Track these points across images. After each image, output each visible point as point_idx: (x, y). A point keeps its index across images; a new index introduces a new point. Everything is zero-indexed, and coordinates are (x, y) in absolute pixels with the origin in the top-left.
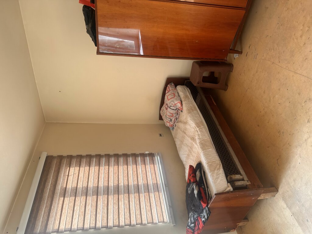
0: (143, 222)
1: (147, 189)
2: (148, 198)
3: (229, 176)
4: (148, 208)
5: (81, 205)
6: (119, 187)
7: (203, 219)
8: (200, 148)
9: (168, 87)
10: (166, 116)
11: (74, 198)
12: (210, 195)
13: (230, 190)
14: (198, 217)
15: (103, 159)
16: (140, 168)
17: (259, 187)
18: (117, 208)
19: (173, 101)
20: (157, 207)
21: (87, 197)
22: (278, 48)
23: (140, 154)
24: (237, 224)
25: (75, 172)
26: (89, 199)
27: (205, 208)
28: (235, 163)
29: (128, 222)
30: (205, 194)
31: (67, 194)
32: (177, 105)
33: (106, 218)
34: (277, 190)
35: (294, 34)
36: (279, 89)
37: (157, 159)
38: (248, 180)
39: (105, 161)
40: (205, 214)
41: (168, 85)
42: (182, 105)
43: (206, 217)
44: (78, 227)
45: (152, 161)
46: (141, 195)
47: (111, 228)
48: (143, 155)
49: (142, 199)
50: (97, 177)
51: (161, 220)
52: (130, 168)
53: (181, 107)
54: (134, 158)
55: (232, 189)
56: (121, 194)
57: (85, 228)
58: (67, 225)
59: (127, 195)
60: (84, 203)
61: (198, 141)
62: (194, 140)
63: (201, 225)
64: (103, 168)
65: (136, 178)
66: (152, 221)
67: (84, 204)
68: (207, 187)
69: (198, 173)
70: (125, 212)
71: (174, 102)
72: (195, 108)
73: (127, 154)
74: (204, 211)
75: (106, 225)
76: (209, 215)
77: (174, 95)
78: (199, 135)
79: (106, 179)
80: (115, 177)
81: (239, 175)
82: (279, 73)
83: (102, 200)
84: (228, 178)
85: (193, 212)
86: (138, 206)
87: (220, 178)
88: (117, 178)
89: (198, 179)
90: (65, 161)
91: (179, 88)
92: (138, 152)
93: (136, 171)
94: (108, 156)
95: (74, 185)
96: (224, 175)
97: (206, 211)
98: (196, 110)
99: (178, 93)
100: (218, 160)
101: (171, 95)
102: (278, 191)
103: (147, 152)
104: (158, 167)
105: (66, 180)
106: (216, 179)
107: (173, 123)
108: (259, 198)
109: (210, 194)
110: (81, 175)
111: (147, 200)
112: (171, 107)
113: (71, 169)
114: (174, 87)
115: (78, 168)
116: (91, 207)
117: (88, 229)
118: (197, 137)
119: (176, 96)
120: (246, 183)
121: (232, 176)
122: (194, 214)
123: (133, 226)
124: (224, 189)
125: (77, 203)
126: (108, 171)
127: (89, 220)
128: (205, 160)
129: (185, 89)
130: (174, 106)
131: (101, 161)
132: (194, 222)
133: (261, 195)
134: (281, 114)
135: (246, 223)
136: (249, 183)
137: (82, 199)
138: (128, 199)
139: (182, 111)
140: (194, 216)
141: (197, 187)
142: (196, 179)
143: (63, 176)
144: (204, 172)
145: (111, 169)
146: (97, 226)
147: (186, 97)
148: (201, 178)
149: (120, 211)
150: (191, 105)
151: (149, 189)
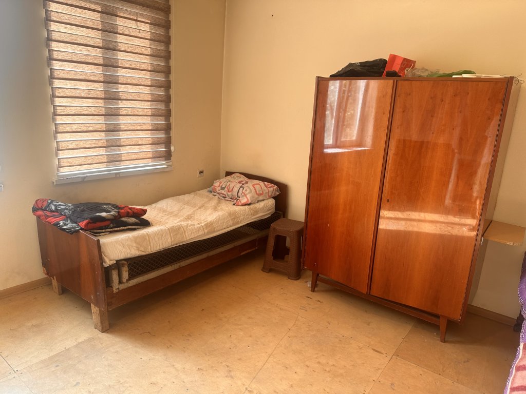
0: (59, 134)
1: (113, 145)
2: (97, 146)
3: (126, 262)
4: (81, 145)
5: (89, 39)
6: (117, 101)
7: (61, 223)
8: (173, 225)
9: (274, 186)
10: (230, 181)
11: (100, 27)
12: (98, 235)
13: (105, 262)
14: (65, 215)
15: (163, 78)
16: (147, 136)
17: (109, 304)
18: (83, 95)
19: (251, 191)
20: (83, 158)
21: (101, 50)
22: (309, 335)
23: (171, 137)
24: (55, 277)
25: (142, 31)
26: (98, 53)
27: (79, 225)
28: (147, 274)
29: (60, 110)
30: (101, 227)
31: (106, 17)
32: (245, 197)
33: (67, 77)
34: (104, 330)
35: (324, 354)
36: (250, 336)
37: (162, 164)
38: (120, 289)
39: (158, 80)
40: (70, 225)
41: (276, 186)
42: (244, 205)
43: (65, 227)
44: (53, 33)
45: (158, 156)
46: (103, 134)
47: (51, 84)
48: (168, 142)
49: (97, 136)
50: (134, 66)
51: (63, 162)
52: (147, 120)
53: (240, 204)
54: (164, 127)
55: (106, 265)
56: (104, 103)
57: (50, 42)
58: (56, 14)
59: (103, 111)
60: (91, 43)
61: (184, 224)
62: (186, 219)
63: (53, 220)
64: (147, 77)
65: (130, 128)
66: (61, 148)
67: (89, 43)
68: (111, 232)
69: (133, 220)
70: (76, 108)
71: (248, 193)
72: (237, 223)
73: (170, 116)
74: (74, 225)
75: (56, 77)
76: (67, 232)
77: (261, 194)
78: (194, 225)
79: (129, 81)
80: (133, 94)
81: (127, 278)
82: (274, 336)
83: (96, 72)
84: (124, 262)
85: (72, 209)
86: (85, 129)
87: (124, 250)
88: (131, 98)
89: (123, 219)
90: (160, 16)
91: (271, 202)
92: (173, 133)
93: (142, 129)
94: (167, 86)
95: (121, 29)
96: (129, 256)
97: (73, 228)
98: (233, 225)
99: (263, 200)
100: (152, 250)
101: (260, 189)
102: (103, 332)
103: (172, 148)
104: (148, 165)
105: (129, 16)
106: (123, 244)
107: (218, 191)
108: (92, 305)
109: (101, 234)
110: (137, 42)
111: (95, 144)
112: (242, 189)
113: (148, 26)
114: (273, 195)
115: (149, 38)
116: (85, 55)
117: (50, 47)
118: (190, 222)
119: (258, 198)
120: (116, 286)
121: (126, 266)
122: (70, 210)
123: (53, 119)
124: (107, 254)
125: (92, 33)
126: (142, 84)
127: (63, 50)
128: (153, 232)
129: (269, 210)
130: (244, 193)
131: (159, 74)
132: (58, 210)
133: (97, 308)
134: (215, 338)
135: (57, 290)
136: (115, 290)
137: (98, 40)
138: (96, 113)
139: (234, 204)
140: (67, 209)
141: (112, 217)
142: (124, 217)
143: (137, 13)
144: (134, 229)
145: (146, 90)
146: (54, 62)
147: (256, 212)
148: (126, 224)
149: (77, 99)
150: (242, 217)
151: (113, 148)
